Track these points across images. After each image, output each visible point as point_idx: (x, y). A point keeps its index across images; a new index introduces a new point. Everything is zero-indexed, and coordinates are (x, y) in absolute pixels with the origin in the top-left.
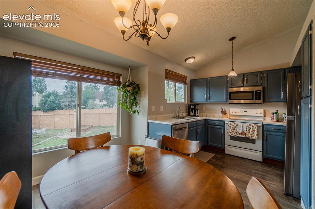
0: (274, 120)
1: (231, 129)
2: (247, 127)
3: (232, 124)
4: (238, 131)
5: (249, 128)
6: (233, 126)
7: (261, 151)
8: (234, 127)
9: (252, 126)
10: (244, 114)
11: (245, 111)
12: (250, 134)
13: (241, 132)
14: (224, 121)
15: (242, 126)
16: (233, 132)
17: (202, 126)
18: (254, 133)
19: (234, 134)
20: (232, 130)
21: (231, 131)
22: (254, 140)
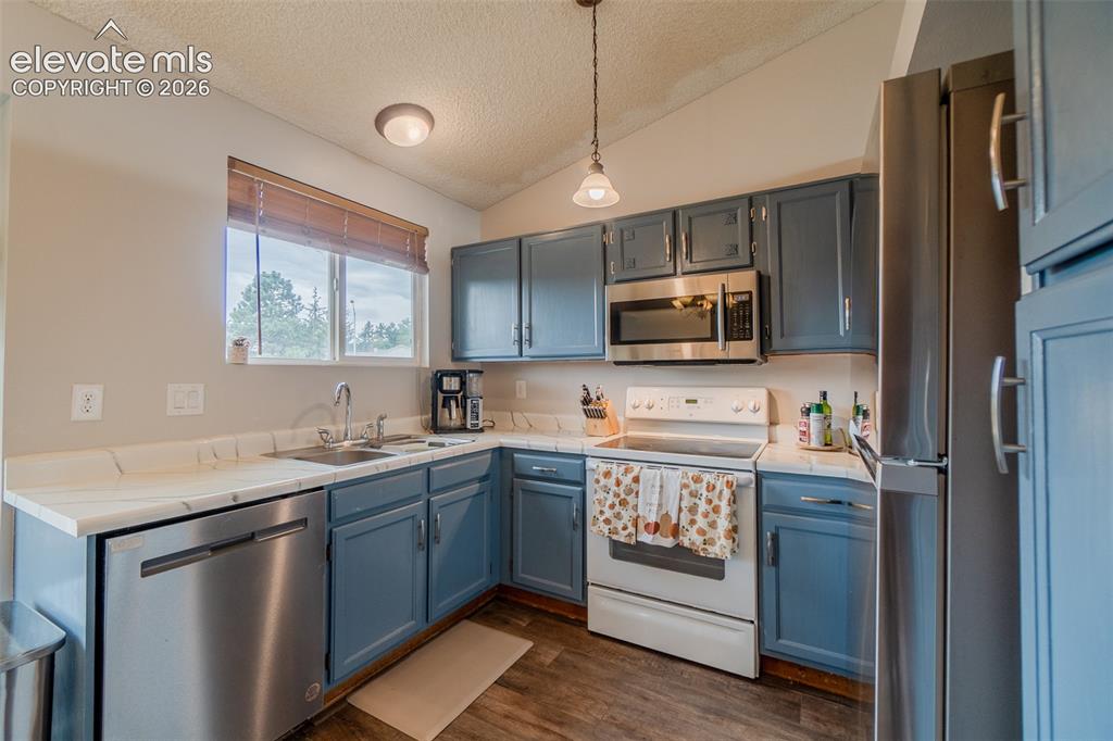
0: (814, 444)
1: (609, 502)
2: (685, 492)
3: (614, 476)
4: (640, 512)
5: (693, 494)
6: (618, 483)
7: (752, 622)
8: (622, 488)
9: (704, 485)
10: (685, 412)
11: (688, 401)
12: (696, 527)
13: (652, 518)
14: (583, 457)
15: (658, 484)
16: (618, 516)
17: (476, 487)
18: (713, 525)
19: (625, 528)
20: (612, 506)
21: (608, 514)
22: (721, 562)
